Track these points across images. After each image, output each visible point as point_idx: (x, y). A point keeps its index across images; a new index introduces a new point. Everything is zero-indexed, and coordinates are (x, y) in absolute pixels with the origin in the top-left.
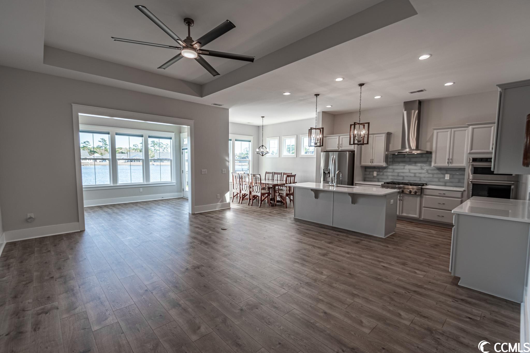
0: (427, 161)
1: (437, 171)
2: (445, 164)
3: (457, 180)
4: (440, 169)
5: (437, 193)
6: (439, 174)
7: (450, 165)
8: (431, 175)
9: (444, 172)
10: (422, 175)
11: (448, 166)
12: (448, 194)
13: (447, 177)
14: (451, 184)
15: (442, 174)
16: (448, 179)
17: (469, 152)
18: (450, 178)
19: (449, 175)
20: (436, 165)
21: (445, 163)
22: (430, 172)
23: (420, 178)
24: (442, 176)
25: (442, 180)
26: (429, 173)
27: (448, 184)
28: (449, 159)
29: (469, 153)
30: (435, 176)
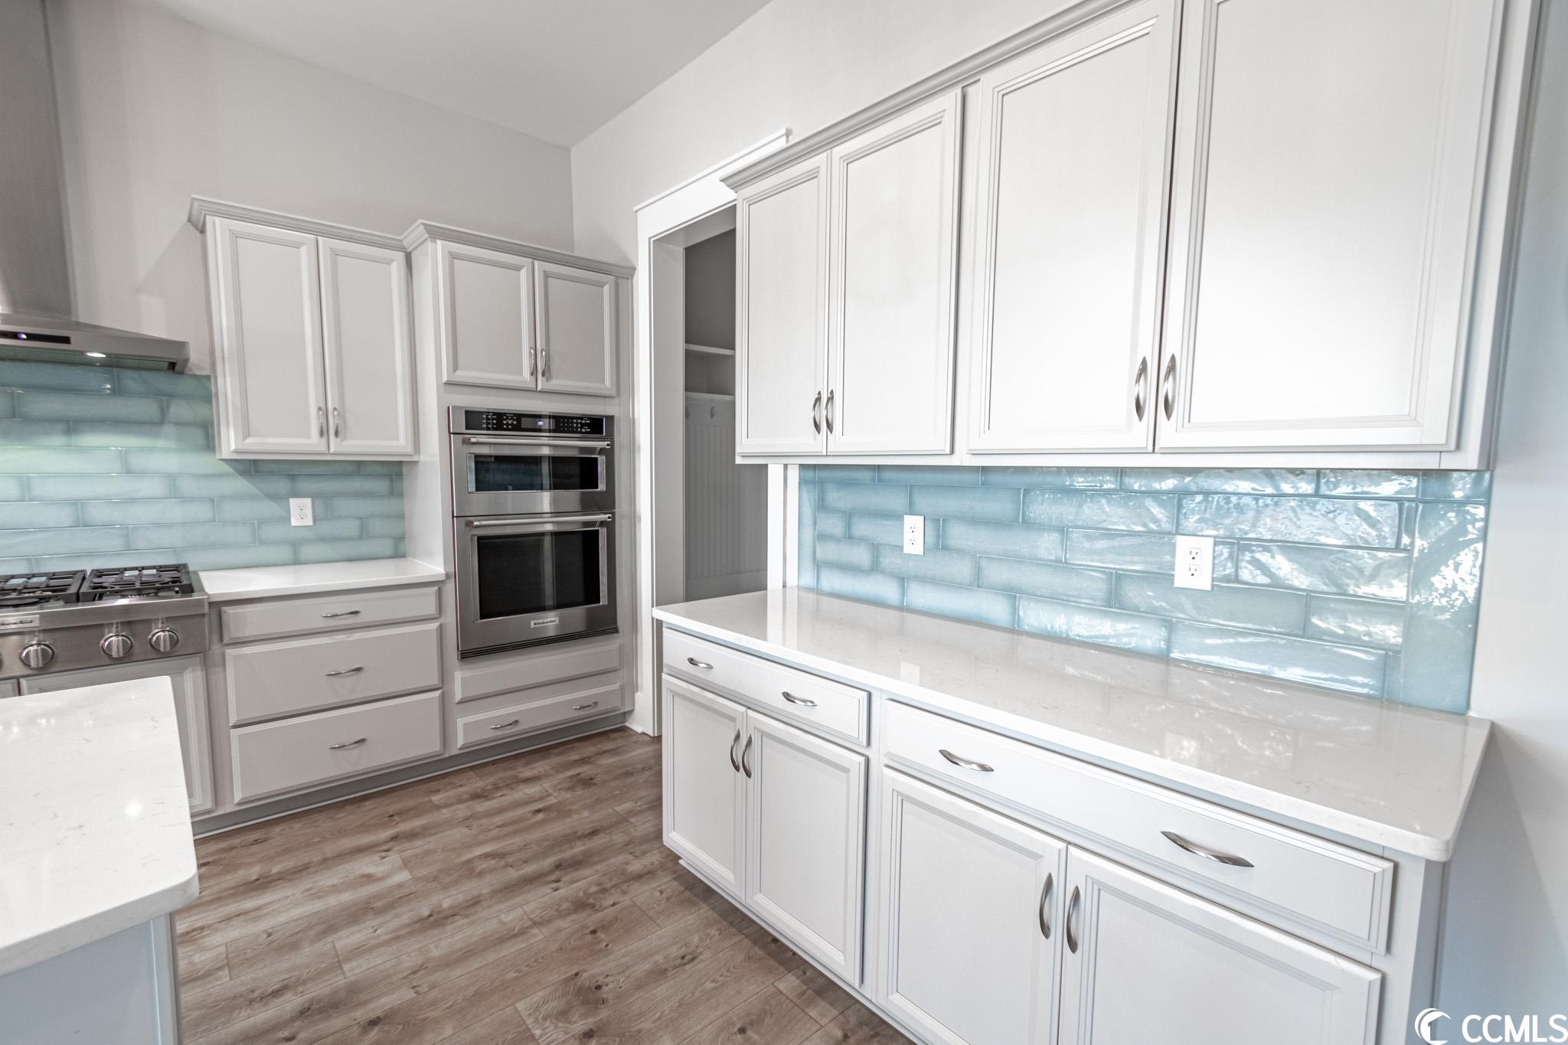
0: (162, 422)
1: (241, 484)
2: (306, 442)
3: (350, 528)
4: (251, 468)
5: (312, 615)
6: (252, 497)
7: (336, 445)
8: (203, 511)
9: (282, 486)
10: (139, 514)
11: (323, 448)
12: (372, 609)
13: (301, 512)
14: (326, 550)
15: (274, 497)
16: (309, 522)
17: (445, 379)
18: (315, 520)
19: (308, 501)
20: (252, 443)
21: (308, 436)
22: (188, 487)
23: (127, 532)
24: (268, 508)
25: (271, 532)
26: (184, 499)
27: (307, 552)
28: (324, 411)
29: (448, 383)
30: (231, 510)
